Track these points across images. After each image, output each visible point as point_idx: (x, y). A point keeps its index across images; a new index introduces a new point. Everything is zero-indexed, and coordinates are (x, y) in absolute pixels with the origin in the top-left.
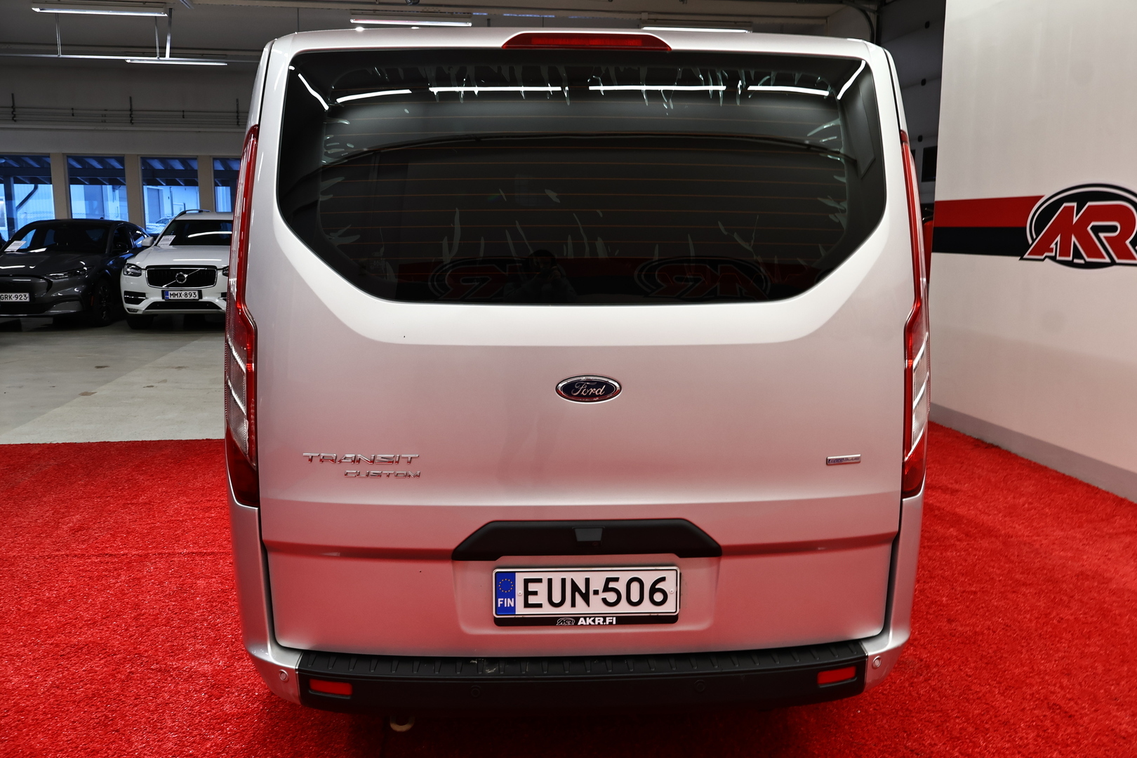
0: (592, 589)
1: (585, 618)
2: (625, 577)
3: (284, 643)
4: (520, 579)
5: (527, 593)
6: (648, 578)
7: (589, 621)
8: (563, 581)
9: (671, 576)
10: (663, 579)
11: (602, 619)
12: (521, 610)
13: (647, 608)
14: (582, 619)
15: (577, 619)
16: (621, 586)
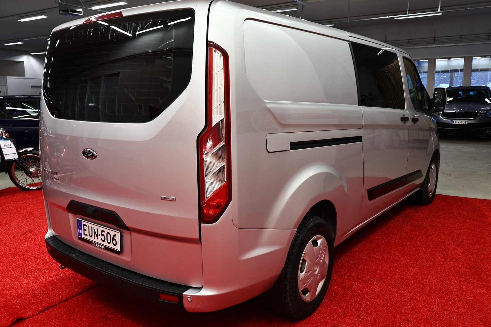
0: (98, 233)
2: (106, 231)
4: (82, 223)
5: (85, 230)
6: (111, 233)
8: (92, 227)
10: (115, 235)
11: (101, 246)
12: (83, 236)
13: (112, 246)
14: (97, 244)
16: (105, 234)
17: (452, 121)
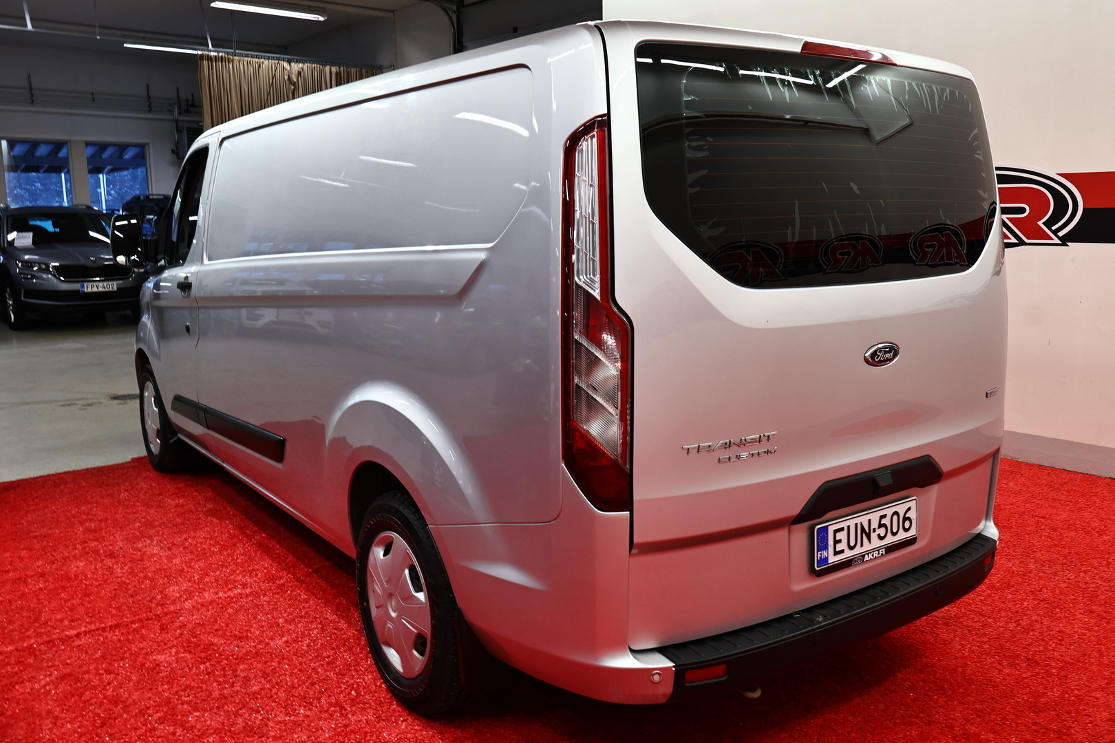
0: (872, 527)
1: (868, 554)
2: (889, 512)
3: (635, 648)
4: (831, 530)
5: (837, 542)
6: (901, 509)
7: (870, 556)
8: (856, 524)
9: (913, 504)
10: (909, 509)
11: (877, 552)
12: (832, 559)
13: (902, 535)
14: (866, 556)
15: (863, 556)
16: (886, 521)
17: (83, 286)
